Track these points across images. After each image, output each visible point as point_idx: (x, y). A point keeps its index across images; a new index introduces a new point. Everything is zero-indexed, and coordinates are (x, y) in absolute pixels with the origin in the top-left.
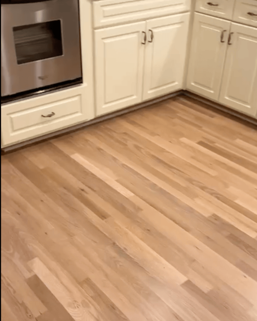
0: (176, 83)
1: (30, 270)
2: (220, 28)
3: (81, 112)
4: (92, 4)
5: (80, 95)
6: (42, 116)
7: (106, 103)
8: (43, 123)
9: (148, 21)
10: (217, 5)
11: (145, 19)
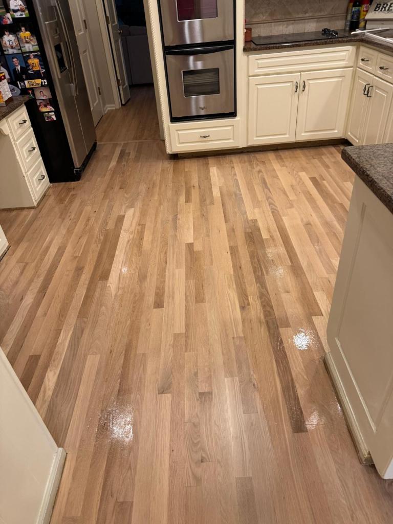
0: (336, 131)
1: (125, 212)
2: (366, 81)
3: (234, 140)
4: (248, 57)
5: (233, 126)
6: (201, 137)
7: (257, 137)
8: (201, 142)
9: (302, 73)
10: (368, 61)
11: (300, 72)
